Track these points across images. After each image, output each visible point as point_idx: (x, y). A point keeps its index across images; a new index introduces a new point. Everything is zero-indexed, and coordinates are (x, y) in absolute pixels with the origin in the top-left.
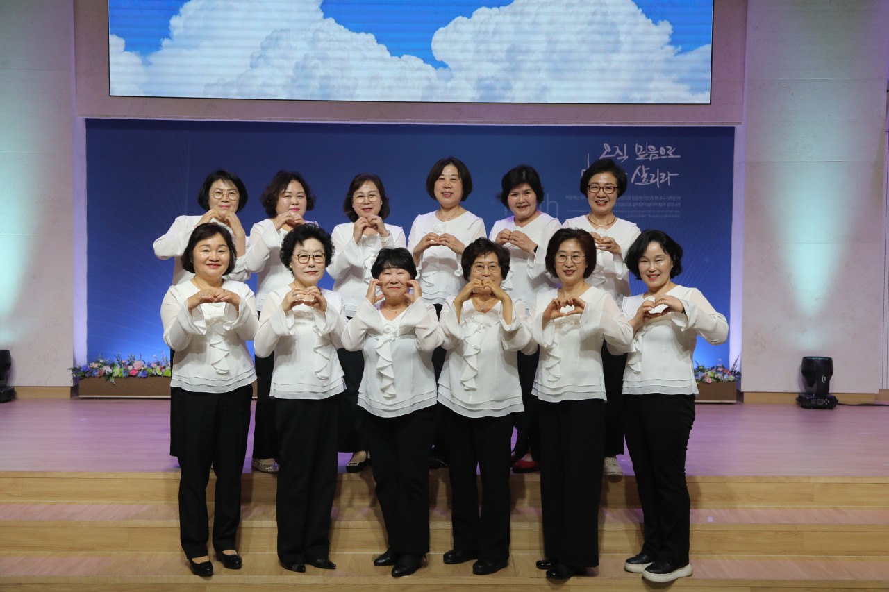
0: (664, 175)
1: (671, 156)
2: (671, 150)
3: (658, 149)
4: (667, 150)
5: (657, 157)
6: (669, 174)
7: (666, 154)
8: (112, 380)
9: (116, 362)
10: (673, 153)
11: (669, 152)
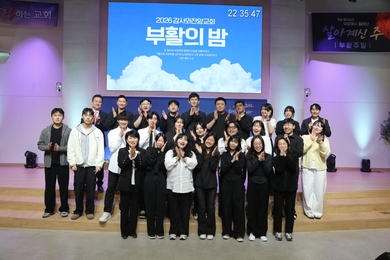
0: (249, 111)
1: (251, 107)
2: (251, 105)
3: (248, 105)
4: (250, 105)
5: (248, 107)
6: (251, 111)
7: (250, 106)
8: (106, 164)
9: (107, 159)
10: (252, 106)
11: (251, 106)
